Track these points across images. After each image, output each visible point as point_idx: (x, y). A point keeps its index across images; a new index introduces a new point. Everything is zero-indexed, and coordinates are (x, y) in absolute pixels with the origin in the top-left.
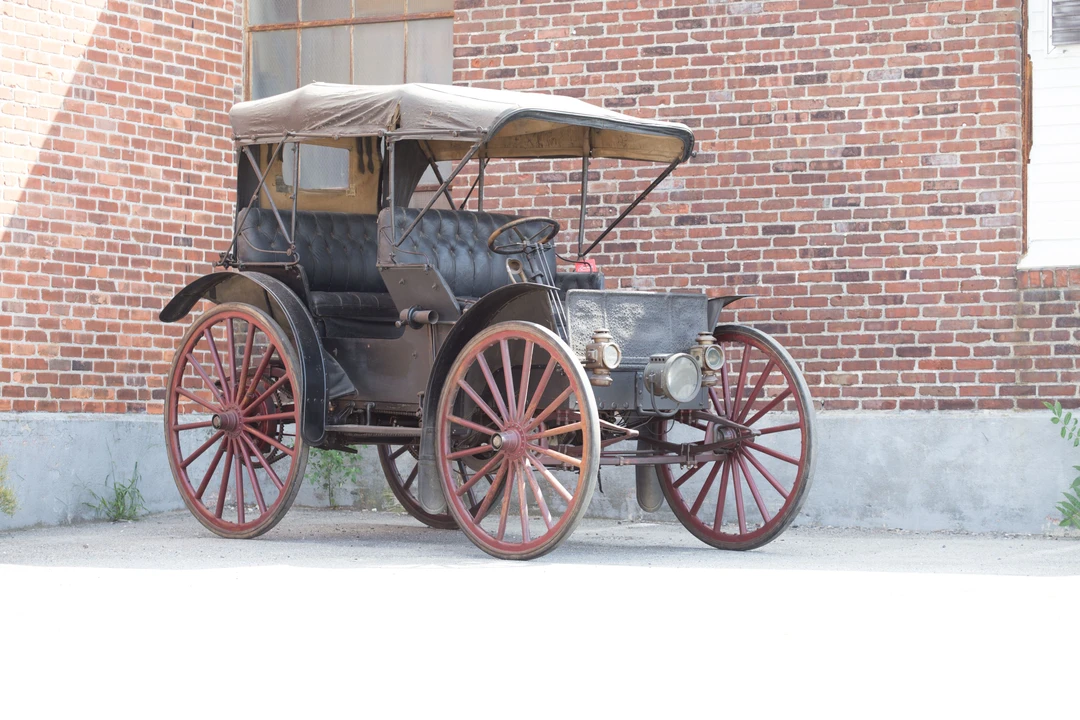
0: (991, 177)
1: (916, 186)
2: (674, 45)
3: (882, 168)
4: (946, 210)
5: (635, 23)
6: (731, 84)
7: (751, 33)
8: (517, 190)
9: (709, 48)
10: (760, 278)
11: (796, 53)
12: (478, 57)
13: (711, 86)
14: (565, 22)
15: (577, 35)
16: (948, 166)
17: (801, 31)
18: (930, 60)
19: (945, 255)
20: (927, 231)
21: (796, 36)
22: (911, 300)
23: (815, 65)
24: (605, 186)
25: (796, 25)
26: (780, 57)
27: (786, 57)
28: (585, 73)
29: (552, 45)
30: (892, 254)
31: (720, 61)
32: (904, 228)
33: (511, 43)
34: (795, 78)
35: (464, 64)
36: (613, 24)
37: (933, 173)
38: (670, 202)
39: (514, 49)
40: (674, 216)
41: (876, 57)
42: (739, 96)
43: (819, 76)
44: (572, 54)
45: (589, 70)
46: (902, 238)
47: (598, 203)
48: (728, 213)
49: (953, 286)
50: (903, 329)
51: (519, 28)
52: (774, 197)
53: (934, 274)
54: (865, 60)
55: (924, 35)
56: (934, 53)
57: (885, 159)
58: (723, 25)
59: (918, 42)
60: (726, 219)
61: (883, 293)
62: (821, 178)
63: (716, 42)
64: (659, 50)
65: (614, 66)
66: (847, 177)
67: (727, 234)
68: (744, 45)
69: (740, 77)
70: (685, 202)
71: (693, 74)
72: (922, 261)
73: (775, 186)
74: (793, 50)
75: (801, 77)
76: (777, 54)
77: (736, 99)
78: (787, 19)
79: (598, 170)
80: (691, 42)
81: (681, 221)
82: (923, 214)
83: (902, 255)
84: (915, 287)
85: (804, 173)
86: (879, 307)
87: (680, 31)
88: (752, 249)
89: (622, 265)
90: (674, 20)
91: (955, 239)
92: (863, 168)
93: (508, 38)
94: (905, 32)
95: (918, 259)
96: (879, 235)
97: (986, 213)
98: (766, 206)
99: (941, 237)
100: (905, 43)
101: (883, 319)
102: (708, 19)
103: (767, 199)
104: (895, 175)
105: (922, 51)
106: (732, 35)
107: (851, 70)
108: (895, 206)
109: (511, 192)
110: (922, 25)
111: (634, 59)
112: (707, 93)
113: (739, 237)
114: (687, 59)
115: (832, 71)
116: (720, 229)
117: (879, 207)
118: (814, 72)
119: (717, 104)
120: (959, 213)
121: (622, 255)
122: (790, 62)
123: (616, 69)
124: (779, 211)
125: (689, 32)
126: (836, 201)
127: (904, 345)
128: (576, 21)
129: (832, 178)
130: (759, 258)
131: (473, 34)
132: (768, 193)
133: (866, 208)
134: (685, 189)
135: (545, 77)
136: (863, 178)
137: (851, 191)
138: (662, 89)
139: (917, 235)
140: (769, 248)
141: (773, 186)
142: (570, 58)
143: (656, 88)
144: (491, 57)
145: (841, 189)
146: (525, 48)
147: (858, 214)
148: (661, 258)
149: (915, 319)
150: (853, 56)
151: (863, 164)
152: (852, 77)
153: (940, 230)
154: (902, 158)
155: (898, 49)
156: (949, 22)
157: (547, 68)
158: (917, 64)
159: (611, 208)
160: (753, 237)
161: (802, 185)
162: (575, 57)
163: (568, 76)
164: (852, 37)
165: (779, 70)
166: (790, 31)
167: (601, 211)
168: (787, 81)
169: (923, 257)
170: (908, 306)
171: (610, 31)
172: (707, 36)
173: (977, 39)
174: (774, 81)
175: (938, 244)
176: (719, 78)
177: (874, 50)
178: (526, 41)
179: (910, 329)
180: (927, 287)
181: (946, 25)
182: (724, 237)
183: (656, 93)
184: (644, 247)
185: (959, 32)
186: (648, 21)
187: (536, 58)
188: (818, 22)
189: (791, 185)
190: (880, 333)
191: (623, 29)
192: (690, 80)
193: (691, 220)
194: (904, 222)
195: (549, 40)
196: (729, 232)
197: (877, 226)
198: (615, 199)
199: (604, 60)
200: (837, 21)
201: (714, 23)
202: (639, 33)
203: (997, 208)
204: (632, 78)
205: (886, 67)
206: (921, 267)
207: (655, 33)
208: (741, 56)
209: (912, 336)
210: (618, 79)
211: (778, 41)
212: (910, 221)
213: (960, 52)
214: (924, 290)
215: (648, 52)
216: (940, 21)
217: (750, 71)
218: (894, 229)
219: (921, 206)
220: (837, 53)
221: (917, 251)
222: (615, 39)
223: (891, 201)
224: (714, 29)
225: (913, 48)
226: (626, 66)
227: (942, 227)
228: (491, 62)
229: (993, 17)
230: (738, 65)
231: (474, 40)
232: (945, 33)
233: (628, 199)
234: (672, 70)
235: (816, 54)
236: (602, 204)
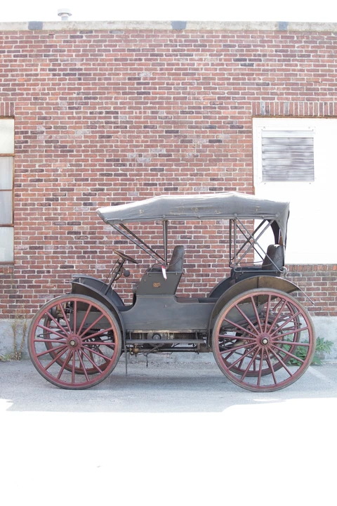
1: (214, 232)
2: (113, 173)
3: (200, 225)
4: (226, 241)
5: (96, 163)
6: (138, 189)
7: (146, 170)
8: (44, 228)
9: (128, 175)
11: (165, 179)
12: (26, 173)
13: (129, 189)
14: (65, 161)
15: (70, 166)
16: (227, 225)
17: (167, 170)
18: (219, 184)
19: (226, 258)
20: (219, 249)
21: (165, 172)
22: (212, 275)
23: (173, 184)
24: (83, 227)
25: (165, 168)
26: (158, 180)
27: (161, 180)
28: (74, 182)
29: (59, 170)
30: (205, 258)
31: (133, 180)
32: (210, 248)
33: (41, 168)
34: (165, 188)
35: (20, 176)
36: (86, 163)
37: (221, 227)
38: (112, 235)
39: (42, 171)
40: (113, 240)
41: (198, 182)
42: (141, 194)
43: (174, 188)
45: (76, 181)
46: (209, 252)
47: (80, 234)
50: (209, 287)
51: (44, 163)
52: (156, 234)
53: (222, 266)
54: (193, 183)
55: (217, 175)
56: (221, 182)
57: (202, 221)
58: (134, 166)
59: (215, 177)
61: (201, 273)
62: (176, 228)
63: (131, 172)
64: (107, 174)
65: (87, 180)
66: (186, 228)
67: (136, 248)
68: (143, 174)
69: (141, 187)
70: (118, 235)
71: (121, 185)
72: (217, 260)
74: (164, 177)
75: (167, 188)
78: (161, 165)
79: (80, 221)
80: (120, 172)
81: (116, 242)
82: (217, 243)
83: (209, 258)
84: (214, 270)
86: (200, 278)
87: (116, 167)
89: (91, 259)
90: (113, 163)
92: (193, 224)
93: (39, 166)
94: (210, 173)
95: (215, 260)
96: (200, 250)
98: (152, 238)
99: (224, 252)
100: (209, 178)
101: (201, 282)
102: (128, 163)
103: (153, 235)
104: (206, 227)
105: (216, 181)
106: (137, 170)
107: (188, 186)
108: (206, 239)
109: (41, 229)
110: (216, 171)
111: (96, 177)
112: (128, 192)
114: (119, 179)
115: (180, 187)
116: (133, 246)
117: (199, 239)
118: (172, 187)
119: (132, 197)
121: (91, 255)
122: (162, 182)
124: (158, 240)
125: (120, 168)
126: (182, 237)
128: (70, 161)
129: (180, 228)
131: (24, 164)
132: (153, 232)
133: (194, 240)
135: (56, 183)
136: (193, 228)
137: (188, 233)
138: (107, 190)
139: (215, 250)
141: (156, 230)
142: (67, 175)
144: (32, 173)
145: (184, 232)
146: (47, 171)
147: (191, 242)
148: (108, 257)
149: (214, 283)
150: (188, 181)
152: (188, 189)
153: (224, 249)
154: (209, 221)
155: (206, 180)
156: (227, 171)
157: (57, 179)
158: (214, 186)
159: (86, 236)
162: (70, 175)
163: (67, 183)
164: (188, 174)
165: (158, 185)
166: (163, 170)
167: (82, 238)
168: (161, 189)
170: (212, 277)
171: (85, 166)
172: (127, 170)
173: (238, 178)
174: (156, 189)
175: (223, 254)
176: (132, 187)
177: (197, 179)
178: (48, 168)
179: (212, 286)
180: (219, 271)
181: (225, 172)
183: (105, 191)
184: (100, 252)
185: (231, 174)
186: (102, 163)
187: (52, 175)
188: (174, 167)
190: (200, 288)
191: (91, 165)
192: (120, 187)
193: (121, 242)
194: (210, 246)
195: (58, 168)
197: (198, 247)
198: (88, 233)
199: (82, 177)
200: (182, 167)
201: (130, 165)
202: (98, 167)
204: (95, 185)
205: (202, 186)
206: (217, 263)
207: (105, 168)
208: (142, 179)
210: (89, 185)
211: (158, 174)
212: (212, 245)
213: (231, 182)
215: (102, 175)
216: (223, 170)
217: (145, 184)
218: (205, 248)
219: (216, 239)
220: (182, 180)
221: (215, 257)
222: (87, 169)
223: (205, 237)
224: (130, 168)
225: (213, 180)
226: (92, 180)
228: (32, 176)
229: (244, 170)
230: (141, 182)
231: (24, 166)
232: (225, 175)
233: (93, 233)
234: (112, 183)
235: (173, 179)
236: (82, 235)
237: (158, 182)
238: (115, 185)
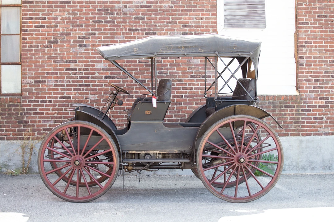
0: (210, 67)
1: (186, 69)
2: (103, 20)
3: (175, 63)
4: (196, 76)
5: (89, 12)
6: (124, 34)
7: (130, 18)
8: (46, 66)
9: (116, 22)
10: (134, 96)
11: (146, 25)
12: (31, 20)
13: (116, 34)
14: (64, 10)
15: (68, 15)
16: (196, 63)
17: (147, 18)
18: (190, 30)
19: (195, 90)
20: (190, 83)
21: (145, 20)
22: (184, 104)
23: (152, 29)
24: (79, 65)
25: (146, 16)
26: (140, 26)
27: (143, 26)
28: (71, 28)
29: (59, 18)
30: (178, 90)
31: (120, 26)
32: (182, 82)
33: (44, 16)
34: (145, 33)
35: (26, 23)
36: (81, 12)
37: (191, 65)
38: (102, 71)
39: (45, 18)
40: (104, 76)
41: (172, 28)
42: (126, 38)
43: (153, 33)
44: (66, 21)
45: (72, 27)
46: (182, 85)
47: (76, 71)
48: (123, 75)
49: (198, 100)
50: (182, 113)
51: (46, 12)
52: (139, 71)
53: (192, 96)
54: (169, 29)
55: (188, 22)
56: (191, 28)
57: (176, 60)
58: (120, 15)
59: (186, 24)
60: (122, 77)
61: (175, 102)
63: (118, 20)
64: (98, 22)
65: (82, 26)
66: (163, 65)
67: (122, 82)
68: (128, 22)
69: (126, 32)
70: (107, 71)
71: (110, 30)
72: (188, 92)
73: (139, 67)
74: (145, 24)
75: (147, 33)
76: (139, 25)
77: (125, 39)
78: (142, 14)
79: (76, 60)
80: (109, 20)
81: (106, 77)
82: (188, 77)
83: (182, 90)
84: (186, 100)
85: (149, 63)
86: (174, 106)
87: (105, 16)
88: (131, 87)
89: (85, 91)
90: (103, 12)
91: (199, 85)
92: (168, 62)
93: (42, 14)
94: (182, 21)
95: (187, 91)
96: (174, 84)
97: (208, 78)
98: (136, 73)
99: (194, 85)
100: (182, 25)
101: (175, 110)
102: (115, 13)
103: (136, 71)
104: (179, 65)
105: (187, 27)
106: (123, 18)
107: (164, 32)
108: (179, 75)
109: (44, 66)
110: (187, 19)
111: (89, 24)
112: (115, 36)
113: (127, 83)
114: (108, 25)
115: (158, 32)
116: (120, 80)
117: (174, 75)
119: (119, 40)
120: (200, 78)
121: (85, 88)
122: (144, 28)
123: (83, 27)
124: (140, 75)
125: (108, 16)
126: (160, 73)
127: (182, 118)
128: (68, 10)
129: (158, 65)
130: (134, 90)
131: (29, 13)
132: (136, 69)
133: (170, 75)
134: (108, 67)
135: (56, 28)
136: (168, 66)
137: (164, 69)
138: (99, 34)
139: (186, 84)
140: (137, 87)
141: (138, 67)
142: (65, 22)
143: (97, 34)
144: (36, 20)
145: (161, 69)
146: (49, 18)
147: (167, 77)
148: (99, 89)
149: (186, 110)
150: (165, 27)
151: (169, 61)
152: (165, 34)
153: (194, 83)
154: (181, 60)
155: (180, 26)
156: (196, 19)
157: (57, 25)
158: (186, 31)
159: (81, 72)
160: (131, 83)
161: (148, 67)
162: (67, 22)
163: (65, 28)
164: (164, 21)
165: (140, 30)
166: (144, 18)
167: (77, 73)
168: (143, 34)
169: (188, 91)
170: (184, 106)
171: (80, 14)
172: (115, 18)
173: (205, 25)
174: (138, 34)
175: (193, 87)
176: (119, 32)
177: (172, 26)
178: (49, 16)
179: (184, 113)
180: (189, 100)
181: (195, 20)
182: (121, 83)
183: (97, 35)
184: (93, 85)
185: (199, 22)
186: (94, 12)
187: (53, 22)
188: (153, 16)
189: (144, 67)
190: (174, 114)
191: (85, 14)
192: (109, 32)
193: (110, 77)
194: (182, 80)
195: (58, 16)
196: (123, 81)
197: (173, 81)
198: (82, 69)
199: (78, 24)
200: (159, 16)
201: (117, 14)
202: (91, 16)
203: (212, 76)
204: (88, 30)
205: (176, 31)
206: (188, 94)
207: (96, 16)
208: (127, 25)
209: (185, 115)
210: (83, 30)
211: (140, 21)
212: (184, 80)
213: (199, 28)
214: (188, 101)
215: (94, 22)
216: (193, 19)
217: (130, 30)
218: (179, 82)
219: (187, 75)
220: (159, 26)
221: (186, 89)
222: (82, 17)
223: (178, 73)
224: (117, 16)
225: (184, 26)
226: (86, 26)
227: (194, 82)
228: (37, 22)
229: (210, 19)
230: (126, 28)
231: (30, 15)
232: (195, 22)
233: (87, 70)
234: (103, 28)
235: (152, 26)
236: (77, 71)
237: (140, 28)
238: (105, 30)
